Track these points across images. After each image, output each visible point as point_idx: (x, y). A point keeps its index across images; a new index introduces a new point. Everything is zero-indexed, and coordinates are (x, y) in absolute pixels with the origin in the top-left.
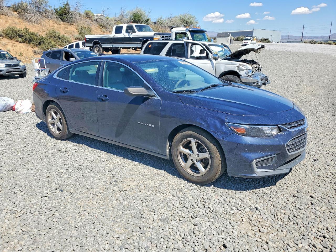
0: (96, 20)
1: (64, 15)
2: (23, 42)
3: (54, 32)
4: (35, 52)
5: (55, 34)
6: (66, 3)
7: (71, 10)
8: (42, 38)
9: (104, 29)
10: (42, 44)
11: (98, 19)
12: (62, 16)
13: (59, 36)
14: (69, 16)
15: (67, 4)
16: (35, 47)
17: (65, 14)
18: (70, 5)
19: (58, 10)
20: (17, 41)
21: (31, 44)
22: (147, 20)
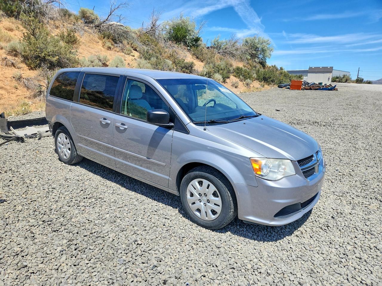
22: (197, 40)
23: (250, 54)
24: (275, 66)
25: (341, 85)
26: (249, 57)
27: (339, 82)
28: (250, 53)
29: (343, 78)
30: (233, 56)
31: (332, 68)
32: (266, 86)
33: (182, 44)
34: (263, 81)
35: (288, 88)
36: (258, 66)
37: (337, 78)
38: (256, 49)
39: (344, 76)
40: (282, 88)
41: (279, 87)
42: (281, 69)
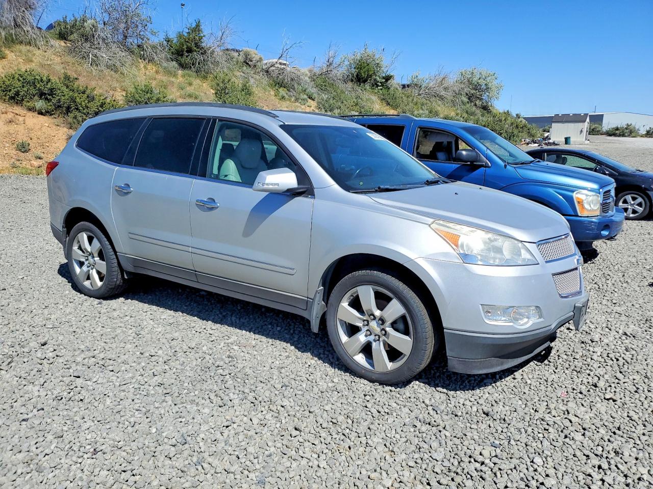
0: (267, 72)
1: (186, 54)
2: (48, 113)
3: (148, 91)
6: (194, 25)
7: (206, 43)
9: (282, 92)
11: (273, 68)
12: (182, 55)
14: (199, 58)
15: (197, 29)
17: (190, 51)
18: (206, 30)
19: (175, 40)
20: (30, 109)
21: (69, 119)
22: (388, 78)
24: (508, 111)
26: (465, 100)
27: (620, 136)
28: (468, 93)
29: (627, 128)
30: (442, 98)
33: (367, 86)
36: (479, 112)
37: (617, 129)
38: (477, 87)
39: (628, 126)
42: (518, 116)
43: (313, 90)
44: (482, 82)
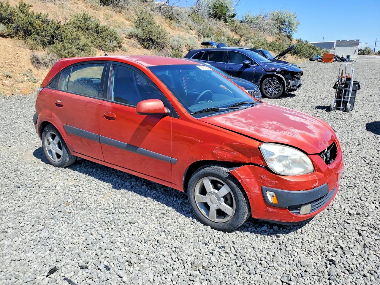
2: (10, 36)
3: (86, 19)
4: (35, 61)
5: (88, 22)
8: (58, 28)
10: (56, 42)
13: (97, 26)
16: (40, 47)
21: (30, 41)
23: (277, 28)
24: (300, 39)
25: (366, 57)
26: (278, 32)
29: (366, 50)
30: (265, 30)
31: (358, 41)
32: (299, 59)
33: (222, 20)
34: (295, 55)
35: (320, 61)
36: (287, 39)
38: (282, 23)
39: (366, 48)
40: (314, 61)
41: (311, 60)
42: (307, 42)
43: (191, 23)
44: (287, 20)
